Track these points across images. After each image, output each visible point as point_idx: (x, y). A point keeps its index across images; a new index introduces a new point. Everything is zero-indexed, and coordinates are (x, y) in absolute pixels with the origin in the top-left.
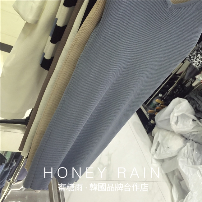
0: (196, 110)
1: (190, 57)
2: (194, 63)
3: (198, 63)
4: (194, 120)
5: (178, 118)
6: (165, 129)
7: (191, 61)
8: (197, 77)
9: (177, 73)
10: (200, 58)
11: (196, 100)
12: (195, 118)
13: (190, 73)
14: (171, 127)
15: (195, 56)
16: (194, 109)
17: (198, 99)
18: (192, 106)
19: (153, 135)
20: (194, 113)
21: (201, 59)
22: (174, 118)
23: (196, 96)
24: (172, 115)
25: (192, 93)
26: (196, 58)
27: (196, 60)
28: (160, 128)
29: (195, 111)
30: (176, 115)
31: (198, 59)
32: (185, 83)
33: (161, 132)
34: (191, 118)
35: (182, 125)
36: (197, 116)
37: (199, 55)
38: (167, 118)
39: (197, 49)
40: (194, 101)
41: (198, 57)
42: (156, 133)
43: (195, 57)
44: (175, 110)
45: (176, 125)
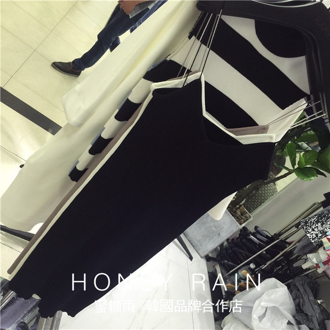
0: (298, 308)
1: (306, 223)
2: (309, 233)
3: (315, 236)
4: (289, 323)
5: (266, 311)
6: (242, 323)
7: (306, 229)
8: (309, 256)
9: (287, 241)
10: (319, 229)
11: (301, 291)
12: (293, 321)
13: (304, 247)
14: (251, 322)
15: (314, 223)
16: (296, 306)
17: (305, 291)
18: (294, 300)
19: (222, 326)
20: (294, 311)
21: (320, 232)
22: (259, 308)
23: (303, 285)
24: (257, 302)
25: (300, 278)
26: (314, 227)
27: (313, 230)
28: (236, 318)
29: (296, 310)
30: (263, 304)
31: (316, 229)
32: (294, 259)
33: (234, 325)
34: (287, 319)
35: (269, 324)
36: (297, 318)
37: (319, 224)
38: (250, 305)
39: (319, 215)
40: (299, 292)
41: (317, 227)
42: (228, 323)
43: (313, 225)
44: (264, 297)
45: (258, 321)
